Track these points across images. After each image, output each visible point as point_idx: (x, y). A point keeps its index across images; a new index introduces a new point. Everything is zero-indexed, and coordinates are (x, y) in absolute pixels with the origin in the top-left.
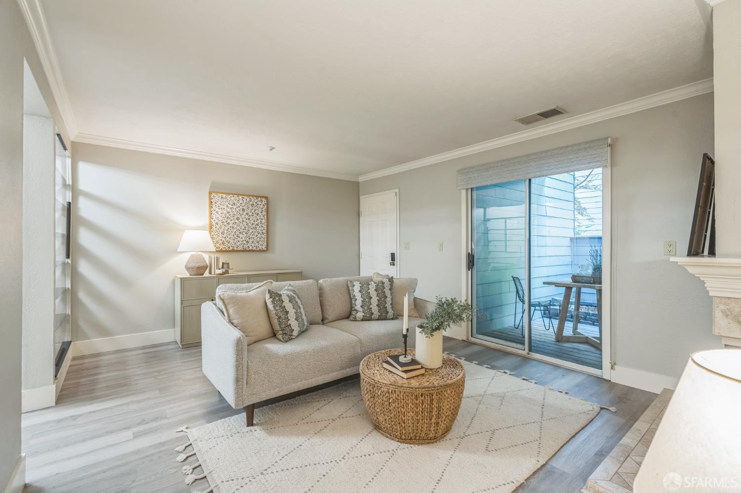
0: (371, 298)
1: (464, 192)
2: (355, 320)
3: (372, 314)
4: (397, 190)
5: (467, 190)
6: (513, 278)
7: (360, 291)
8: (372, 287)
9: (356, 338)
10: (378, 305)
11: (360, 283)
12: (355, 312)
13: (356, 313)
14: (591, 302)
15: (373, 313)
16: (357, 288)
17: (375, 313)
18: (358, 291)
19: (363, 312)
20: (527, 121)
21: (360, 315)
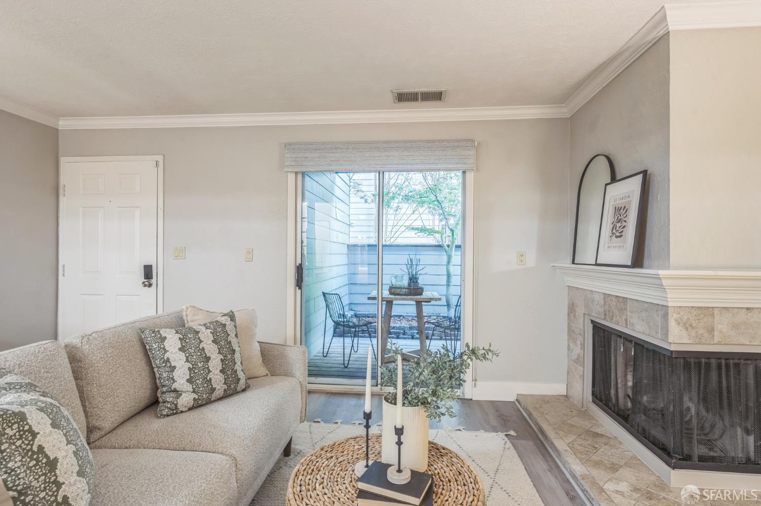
0: (208, 359)
1: (291, 177)
2: (175, 411)
3: (213, 390)
4: (160, 158)
5: (296, 173)
6: (324, 294)
7: (182, 349)
8: (206, 337)
9: (224, 457)
10: (222, 371)
11: (177, 332)
12: (172, 394)
13: (177, 398)
14: (367, 313)
15: (215, 389)
16: (172, 342)
17: (218, 387)
18: (177, 349)
19: (194, 392)
20: (403, 98)
21: (186, 399)
